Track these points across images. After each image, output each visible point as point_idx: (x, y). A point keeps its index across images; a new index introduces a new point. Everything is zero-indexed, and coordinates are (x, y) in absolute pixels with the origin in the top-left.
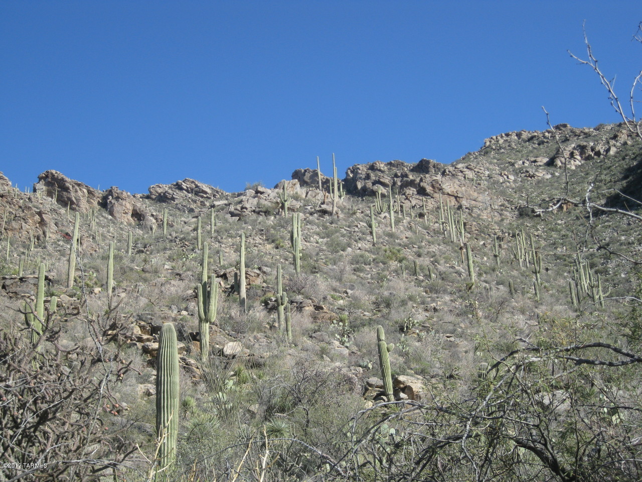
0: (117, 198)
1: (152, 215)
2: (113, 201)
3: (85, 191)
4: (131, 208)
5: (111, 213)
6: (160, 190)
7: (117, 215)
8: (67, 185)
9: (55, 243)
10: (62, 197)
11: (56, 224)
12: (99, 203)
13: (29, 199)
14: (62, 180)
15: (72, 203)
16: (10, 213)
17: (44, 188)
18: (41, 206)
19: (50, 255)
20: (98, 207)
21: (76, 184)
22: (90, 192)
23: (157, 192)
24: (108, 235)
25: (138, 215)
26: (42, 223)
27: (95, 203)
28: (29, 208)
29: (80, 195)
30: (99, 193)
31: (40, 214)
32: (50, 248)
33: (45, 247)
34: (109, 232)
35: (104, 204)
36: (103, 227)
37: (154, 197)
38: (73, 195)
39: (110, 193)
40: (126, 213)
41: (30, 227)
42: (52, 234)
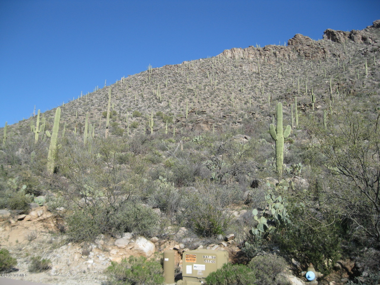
0: (355, 34)
1: (370, 38)
2: (353, 35)
3: (342, 34)
4: (361, 37)
5: (353, 40)
6: (377, 23)
7: (355, 41)
8: (335, 33)
9: (330, 58)
10: (333, 38)
11: (330, 51)
12: (348, 37)
13: (319, 44)
14: (333, 32)
15: (337, 40)
16: (313, 51)
17: (327, 36)
18: (324, 46)
19: (328, 64)
20: (348, 39)
21: (338, 32)
22: (344, 34)
23: (376, 24)
24: (351, 50)
25: (364, 39)
26: (325, 52)
27: (347, 38)
28: (319, 48)
29: (340, 36)
30: (348, 33)
31: (323, 49)
32: (328, 61)
33: (326, 61)
34: (352, 49)
35: (351, 37)
36: (349, 47)
37: (375, 26)
38: (337, 37)
39: (352, 32)
40: (359, 39)
41: (320, 55)
42: (329, 55)
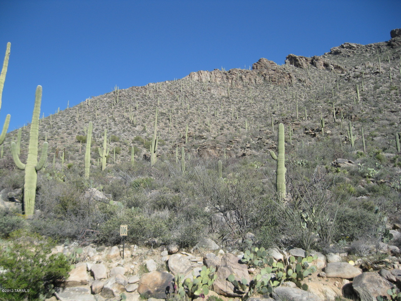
0: (317, 60)
1: (331, 64)
2: (315, 61)
3: (304, 59)
4: (323, 63)
5: (315, 66)
6: (335, 50)
7: (318, 67)
8: (297, 59)
9: (296, 84)
10: (296, 63)
11: (295, 76)
12: (310, 63)
13: (284, 69)
14: (295, 57)
15: (300, 65)
16: (278, 76)
17: (289, 62)
18: (289, 71)
19: (295, 89)
20: (310, 65)
21: (300, 57)
22: (306, 59)
23: (334, 51)
24: (315, 76)
25: (326, 65)
26: (290, 77)
27: (309, 63)
28: (285, 73)
29: (302, 62)
30: (310, 59)
31: (289, 74)
32: (294, 86)
33: (292, 86)
34: (315, 75)
35: (312, 63)
36: (313, 73)
37: (333, 53)
38: (300, 62)
39: (314, 58)
40: (321, 65)
41: (286, 80)
42: (294, 81)
